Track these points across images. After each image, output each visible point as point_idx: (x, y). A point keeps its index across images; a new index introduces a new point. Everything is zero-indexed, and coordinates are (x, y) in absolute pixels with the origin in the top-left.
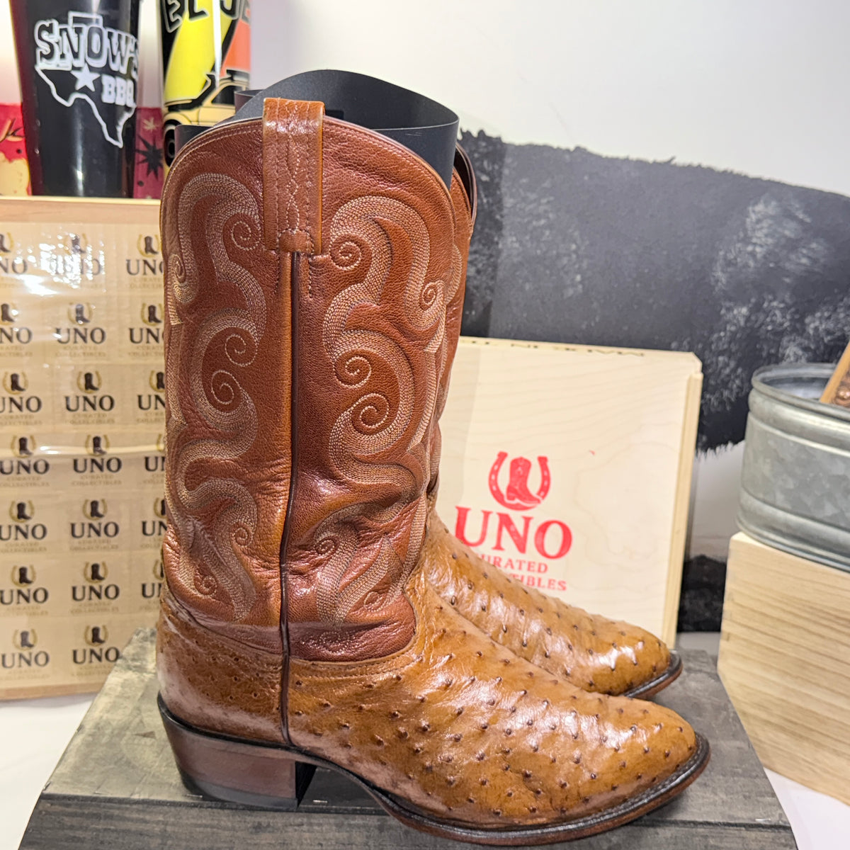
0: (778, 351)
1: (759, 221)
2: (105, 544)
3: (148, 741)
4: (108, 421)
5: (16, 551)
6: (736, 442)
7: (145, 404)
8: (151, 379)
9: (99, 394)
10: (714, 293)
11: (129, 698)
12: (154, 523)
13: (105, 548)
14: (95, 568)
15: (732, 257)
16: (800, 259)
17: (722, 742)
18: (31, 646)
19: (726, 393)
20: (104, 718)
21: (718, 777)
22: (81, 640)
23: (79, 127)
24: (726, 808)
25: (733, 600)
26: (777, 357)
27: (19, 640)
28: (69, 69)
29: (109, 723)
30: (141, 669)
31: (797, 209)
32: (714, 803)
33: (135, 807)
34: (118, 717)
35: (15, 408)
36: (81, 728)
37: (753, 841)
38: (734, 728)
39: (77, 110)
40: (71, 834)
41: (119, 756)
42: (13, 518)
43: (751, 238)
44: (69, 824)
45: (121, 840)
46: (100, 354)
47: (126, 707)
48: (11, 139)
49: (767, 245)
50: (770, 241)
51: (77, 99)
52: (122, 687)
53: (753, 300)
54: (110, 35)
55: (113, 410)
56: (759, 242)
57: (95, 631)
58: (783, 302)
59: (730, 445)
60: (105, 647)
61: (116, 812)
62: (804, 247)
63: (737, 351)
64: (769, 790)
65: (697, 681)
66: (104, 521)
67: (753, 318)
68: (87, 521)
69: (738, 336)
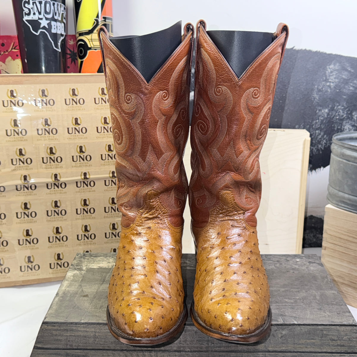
0: (341, 127)
1: (331, 72)
2: (61, 219)
3: (86, 298)
4: (60, 167)
5: (24, 223)
6: (324, 167)
7: (75, 159)
8: (77, 149)
9: (56, 156)
10: (313, 103)
11: (76, 281)
12: (81, 209)
13: (61, 220)
14: (57, 229)
15: (321, 88)
16: (350, 87)
17: (326, 291)
18: (32, 262)
19: (320, 146)
20: (67, 290)
21: (326, 306)
22: (53, 259)
23: (42, 44)
24: (330, 318)
25: (327, 233)
26: (341, 130)
27: (27, 260)
28: (37, 19)
29: (69, 292)
30: (80, 269)
31: (348, 66)
32: (325, 316)
33: (82, 325)
34: (73, 289)
35: (21, 163)
36: (57, 294)
37: (342, 331)
38: (331, 286)
39: (41, 37)
40: (56, 338)
41: (74, 305)
42: (22, 209)
43: (328, 79)
44: (55, 334)
45: (77, 340)
46: (55, 139)
47: (75, 285)
48: (13, 50)
49: (336, 82)
50: (337, 80)
51: (41, 32)
52: (73, 277)
53: (330, 106)
54: (54, 4)
55: (62, 162)
56: (332, 81)
57: (59, 255)
58: (343, 106)
59: (322, 168)
60: (63, 261)
61: (74, 328)
62: (351, 82)
63: (324, 128)
64: (348, 310)
65: (314, 267)
66: (60, 209)
67: (330, 114)
68: (53, 209)
69: (324, 121)
